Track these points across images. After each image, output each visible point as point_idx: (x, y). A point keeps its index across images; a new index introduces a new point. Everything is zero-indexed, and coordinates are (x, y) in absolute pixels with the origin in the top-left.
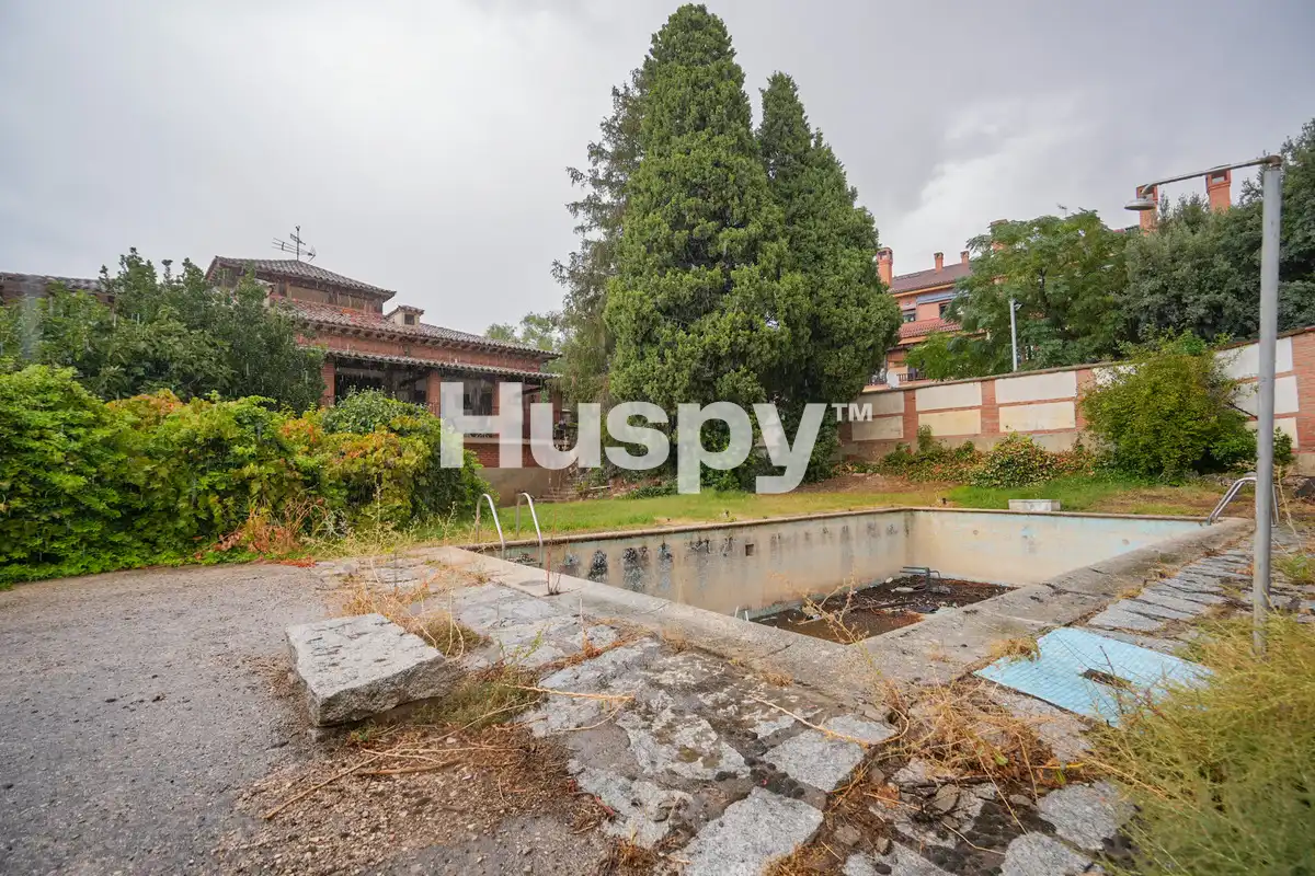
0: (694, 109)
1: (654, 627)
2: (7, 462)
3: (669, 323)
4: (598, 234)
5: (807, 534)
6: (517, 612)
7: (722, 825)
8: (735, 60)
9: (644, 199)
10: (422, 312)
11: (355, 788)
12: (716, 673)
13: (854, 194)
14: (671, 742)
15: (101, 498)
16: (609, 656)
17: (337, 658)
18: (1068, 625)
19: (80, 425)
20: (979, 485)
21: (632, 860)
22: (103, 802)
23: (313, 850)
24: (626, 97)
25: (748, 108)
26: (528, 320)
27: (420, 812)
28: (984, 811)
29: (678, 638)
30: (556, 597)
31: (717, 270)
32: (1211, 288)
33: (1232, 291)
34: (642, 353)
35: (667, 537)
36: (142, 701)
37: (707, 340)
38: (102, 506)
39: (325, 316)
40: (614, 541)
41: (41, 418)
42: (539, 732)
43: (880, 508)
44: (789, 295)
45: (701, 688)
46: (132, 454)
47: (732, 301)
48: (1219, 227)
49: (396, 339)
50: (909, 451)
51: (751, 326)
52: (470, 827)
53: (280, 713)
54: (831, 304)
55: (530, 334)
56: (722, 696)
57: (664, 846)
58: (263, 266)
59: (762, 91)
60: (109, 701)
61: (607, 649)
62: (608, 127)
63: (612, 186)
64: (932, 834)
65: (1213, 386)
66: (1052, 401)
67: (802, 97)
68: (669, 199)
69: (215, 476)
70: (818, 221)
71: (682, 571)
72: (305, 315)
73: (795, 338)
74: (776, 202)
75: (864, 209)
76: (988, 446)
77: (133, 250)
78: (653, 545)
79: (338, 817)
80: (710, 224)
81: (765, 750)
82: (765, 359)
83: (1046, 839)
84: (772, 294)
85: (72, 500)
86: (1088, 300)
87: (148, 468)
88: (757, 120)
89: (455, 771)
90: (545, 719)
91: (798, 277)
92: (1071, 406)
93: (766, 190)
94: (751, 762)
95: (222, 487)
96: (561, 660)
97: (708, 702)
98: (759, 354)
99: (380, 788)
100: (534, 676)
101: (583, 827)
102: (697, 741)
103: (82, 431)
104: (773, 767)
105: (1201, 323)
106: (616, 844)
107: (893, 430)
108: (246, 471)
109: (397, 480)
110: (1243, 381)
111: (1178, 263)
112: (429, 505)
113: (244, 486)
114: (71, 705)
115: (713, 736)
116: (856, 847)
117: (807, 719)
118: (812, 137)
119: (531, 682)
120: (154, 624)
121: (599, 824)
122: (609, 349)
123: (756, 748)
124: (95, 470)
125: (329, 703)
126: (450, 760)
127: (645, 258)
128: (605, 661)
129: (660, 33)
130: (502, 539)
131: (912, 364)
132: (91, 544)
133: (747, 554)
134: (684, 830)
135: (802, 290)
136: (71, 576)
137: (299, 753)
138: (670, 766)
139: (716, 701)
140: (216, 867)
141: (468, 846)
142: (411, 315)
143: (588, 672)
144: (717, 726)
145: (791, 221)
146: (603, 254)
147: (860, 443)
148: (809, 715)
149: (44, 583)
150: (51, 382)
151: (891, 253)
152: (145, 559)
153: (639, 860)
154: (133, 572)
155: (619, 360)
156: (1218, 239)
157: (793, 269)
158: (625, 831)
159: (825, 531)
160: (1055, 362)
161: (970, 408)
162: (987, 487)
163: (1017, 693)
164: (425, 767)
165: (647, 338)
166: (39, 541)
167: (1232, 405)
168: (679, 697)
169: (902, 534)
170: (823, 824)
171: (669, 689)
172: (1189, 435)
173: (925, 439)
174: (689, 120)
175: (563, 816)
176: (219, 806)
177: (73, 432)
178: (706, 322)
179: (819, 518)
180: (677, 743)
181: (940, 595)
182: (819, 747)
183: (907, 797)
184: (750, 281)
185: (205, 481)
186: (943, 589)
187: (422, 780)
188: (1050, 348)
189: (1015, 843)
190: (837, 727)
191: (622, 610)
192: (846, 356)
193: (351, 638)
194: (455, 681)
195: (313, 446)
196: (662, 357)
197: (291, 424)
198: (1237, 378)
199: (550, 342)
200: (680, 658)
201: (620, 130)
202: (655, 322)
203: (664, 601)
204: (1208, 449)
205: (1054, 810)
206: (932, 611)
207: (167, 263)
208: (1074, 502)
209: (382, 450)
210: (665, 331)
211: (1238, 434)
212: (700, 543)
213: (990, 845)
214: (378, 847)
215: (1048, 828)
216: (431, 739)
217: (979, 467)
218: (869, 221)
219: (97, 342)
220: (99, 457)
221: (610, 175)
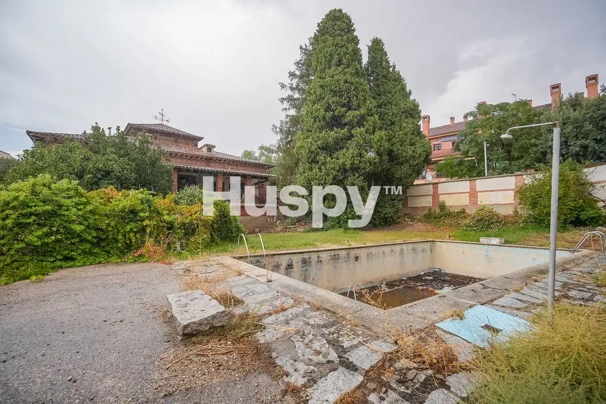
0: (336, 57)
1: (309, 299)
2: (55, 220)
3: (323, 154)
4: (293, 112)
5: (384, 252)
6: (254, 289)
7: (326, 380)
8: (355, 34)
9: (313, 97)
10: (215, 147)
11: (196, 359)
12: (331, 320)
13: (410, 93)
14: (311, 348)
15: (89, 234)
16: (290, 311)
17: (187, 309)
18: (482, 304)
19: (81, 204)
20: (466, 230)
21: (293, 390)
22: (110, 360)
23: (183, 381)
24: (306, 50)
25: (361, 55)
26: (261, 148)
27: (219, 369)
28: (425, 380)
29: (318, 304)
30: (270, 283)
31: (346, 129)
32: (582, 138)
33: (593, 139)
34: (311, 168)
35: (320, 253)
36: (116, 322)
37: (341, 162)
38: (90, 238)
39: (174, 149)
40: (296, 255)
41: (68, 202)
42: (262, 341)
43: (419, 240)
44: (378, 141)
45: (325, 326)
46: (100, 215)
47: (352, 144)
48: (588, 108)
49: (204, 159)
50: (435, 212)
51: (361, 155)
52: (237, 375)
53: (166, 329)
54: (398, 145)
55: (262, 154)
56: (332, 330)
57: (305, 386)
58: (148, 127)
59: (368, 46)
60: (104, 321)
61: (289, 308)
62: (297, 63)
63: (299, 91)
64: (403, 387)
65: (582, 185)
66: (503, 190)
67: (386, 48)
68: (324, 98)
69: (133, 225)
70: (393, 106)
71: (326, 268)
72: (166, 148)
73: (381, 160)
74: (373, 98)
75: (415, 100)
76: (472, 211)
77: (97, 123)
78: (314, 257)
79: (191, 369)
80: (342, 109)
81: (346, 352)
82: (367, 170)
83: (446, 391)
84: (371, 141)
85: (79, 236)
86: (523, 142)
87: (107, 222)
88: (365, 60)
89: (231, 355)
90: (264, 336)
91: (383, 133)
92: (512, 193)
93: (369, 92)
94: (340, 357)
95: (135, 230)
96: (271, 312)
97: (327, 332)
98: (364, 168)
99: (205, 360)
100: (261, 318)
101: (277, 377)
102: (321, 348)
103: (82, 207)
104: (348, 359)
105: (577, 154)
106: (288, 384)
107: (427, 202)
108: (145, 223)
109: (204, 225)
110: (597, 183)
111: (567, 125)
112: (217, 236)
113: (143, 229)
114: (91, 322)
115: (327, 346)
116: (374, 390)
117: (363, 341)
118: (391, 67)
119: (259, 320)
120: (114, 290)
121: (282, 377)
122: (297, 165)
123: (342, 352)
124: (87, 223)
125: (186, 327)
126: (229, 350)
127: (313, 124)
128: (288, 313)
129: (321, 23)
130: (248, 253)
131: (438, 171)
132: (85, 253)
133: (356, 261)
134: (312, 381)
135: (385, 138)
136: (79, 266)
137: (175, 345)
138: (309, 357)
139: (330, 332)
140: (152, 384)
141: (236, 382)
142: (210, 148)
143: (281, 317)
144: (329, 342)
145: (380, 106)
146: (295, 121)
147: (412, 208)
148: (365, 339)
149: (69, 269)
150: (70, 186)
151: (429, 118)
152: (106, 259)
153: (294, 391)
154: (102, 265)
155: (301, 170)
156: (587, 114)
157: (381, 129)
158: (292, 380)
159: (392, 251)
160: (505, 171)
161: (464, 193)
162: (471, 231)
163: (451, 334)
164: (220, 353)
165: (314, 161)
166: (67, 252)
167: (591, 194)
168: (316, 330)
169: (429, 252)
170: (363, 381)
171: (312, 326)
172: (569, 208)
173: (442, 207)
174: (334, 62)
175: (269, 373)
176: (149, 363)
177: (79, 207)
178: (340, 154)
179: (390, 245)
180: (313, 348)
181: (445, 281)
182: (366, 352)
183: (397, 373)
184: (361, 135)
185: (128, 227)
186: (447, 278)
187: (219, 357)
188: (503, 165)
189: (434, 392)
190: (375, 345)
191: (297, 290)
192: (405, 168)
193: (191, 300)
194: (230, 319)
195: (171, 211)
196: (320, 169)
197: (162, 201)
198: (593, 181)
199: (271, 158)
200: (318, 313)
201: (303, 65)
202: (318, 154)
203: (314, 287)
204: (578, 215)
205: (452, 381)
206: (441, 289)
207: (109, 128)
208: (511, 239)
209: (199, 213)
210: (321, 158)
211: (593, 208)
212: (335, 255)
213: (424, 392)
214: (205, 380)
215: (448, 388)
216: (222, 342)
217: (467, 221)
218: (416, 106)
219: (83, 164)
220: (88, 217)
221: (298, 85)
